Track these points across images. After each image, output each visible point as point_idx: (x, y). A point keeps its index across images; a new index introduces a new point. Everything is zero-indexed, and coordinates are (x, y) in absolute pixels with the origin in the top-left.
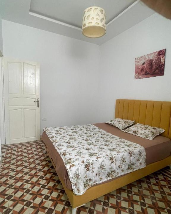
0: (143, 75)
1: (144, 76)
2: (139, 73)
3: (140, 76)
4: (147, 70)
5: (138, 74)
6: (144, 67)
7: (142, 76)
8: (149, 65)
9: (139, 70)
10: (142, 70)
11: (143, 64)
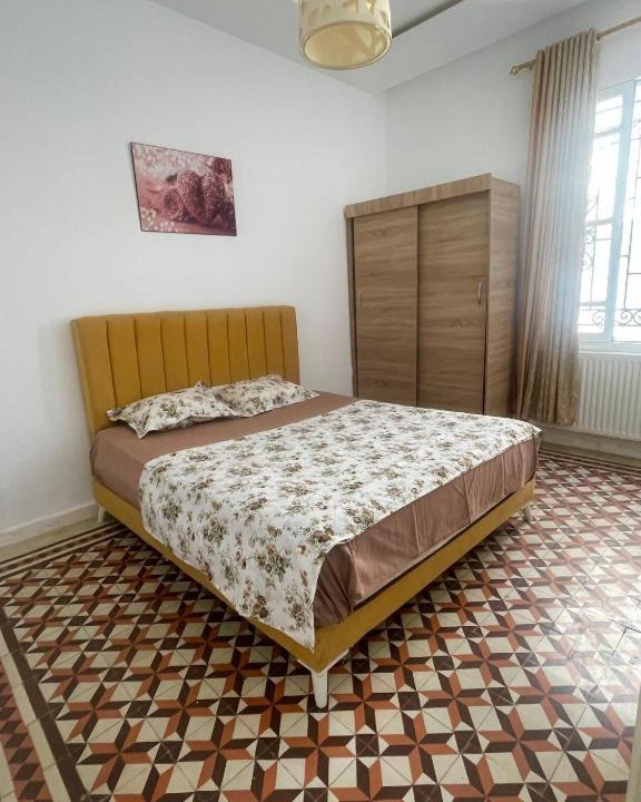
0: (175, 220)
1: (179, 224)
2: (158, 211)
3: (167, 223)
4: (189, 209)
5: (154, 213)
6: (175, 191)
7: (172, 223)
8: (191, 192)
9: (156, 196)
10: (170, 201)
11: (171, 179)
